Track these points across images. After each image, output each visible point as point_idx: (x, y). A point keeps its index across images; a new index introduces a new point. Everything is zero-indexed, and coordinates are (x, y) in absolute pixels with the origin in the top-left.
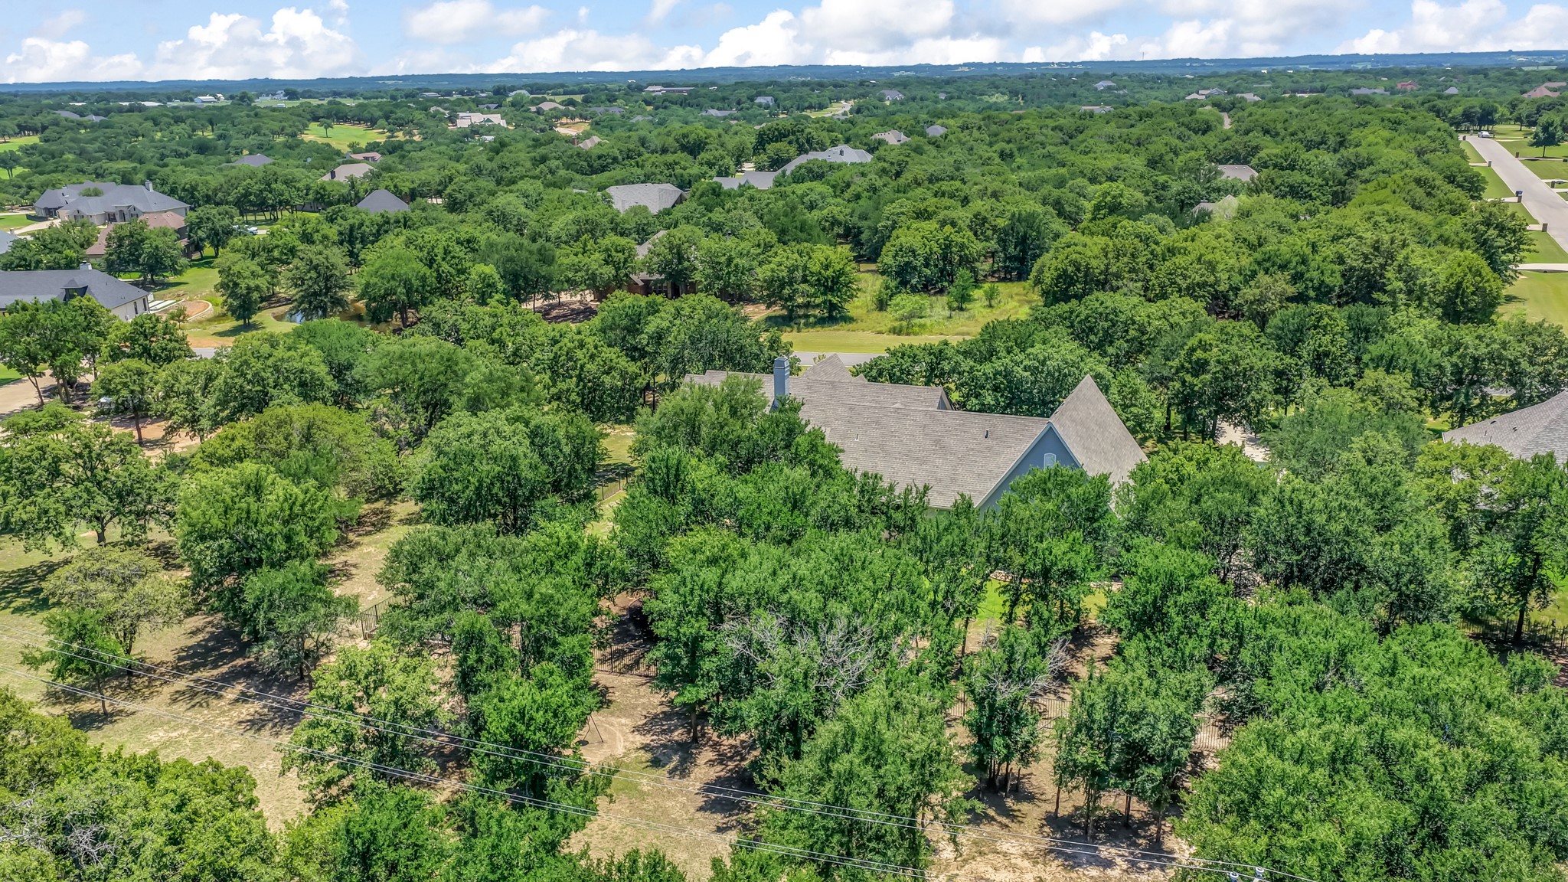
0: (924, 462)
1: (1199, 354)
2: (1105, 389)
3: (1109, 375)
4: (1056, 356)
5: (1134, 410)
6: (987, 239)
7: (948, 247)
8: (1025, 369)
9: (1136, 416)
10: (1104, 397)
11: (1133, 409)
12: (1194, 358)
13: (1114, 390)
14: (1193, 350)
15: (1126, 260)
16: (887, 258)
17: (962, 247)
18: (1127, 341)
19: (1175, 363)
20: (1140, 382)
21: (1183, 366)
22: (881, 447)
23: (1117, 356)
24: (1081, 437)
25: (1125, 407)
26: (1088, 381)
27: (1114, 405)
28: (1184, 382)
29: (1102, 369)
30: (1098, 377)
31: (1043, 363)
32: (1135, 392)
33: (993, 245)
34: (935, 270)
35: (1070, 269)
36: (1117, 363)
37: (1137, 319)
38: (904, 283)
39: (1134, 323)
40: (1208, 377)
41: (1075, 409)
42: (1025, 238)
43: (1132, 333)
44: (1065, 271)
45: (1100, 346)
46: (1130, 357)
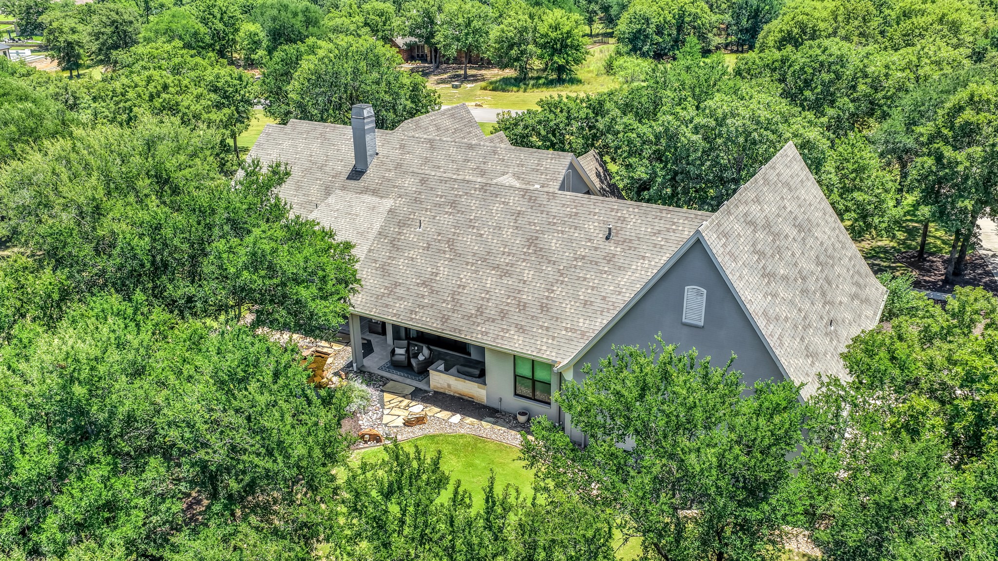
0: (507, 274)
1: (968, 115)
2: (815, 165)
3: (824, 144)
4: (741, 111)
5: (858, 196)
6: (723, 13)
7: (681, 17)
8: (696, 130)
9: (859, 205)
10: (812, 177)
11: (856, 194)
12: (959, 121)
13: (829, 166)
14: (959, 109)
15: (856, 23)
16: (622, 26)
17: (696, 17)
18: (853, 101)
19: (925, 129)
20: (870, 157)
21: (939, 134)
22: (451, 243)
23: (839, 119)
24: (762, 254)
25: (845, 191)
26: (790, 150)
27: (828, 189)
28: (939, 158)
29: (813, 134)
30: (805, 146)
31: (721, 122)
32: (860, 170)
33: (728, 18)
34: (667, 38)
35: (795, 31)
36: (837, 128)
37: (870, 70)
38: (635, 50)
39: (866, 76)
40: (977, 151)
41: (757, 200)
42: (757, 11)
43: (862, 88)
44: (789, 33)
45: (817, 107)
46: (855, 120)
